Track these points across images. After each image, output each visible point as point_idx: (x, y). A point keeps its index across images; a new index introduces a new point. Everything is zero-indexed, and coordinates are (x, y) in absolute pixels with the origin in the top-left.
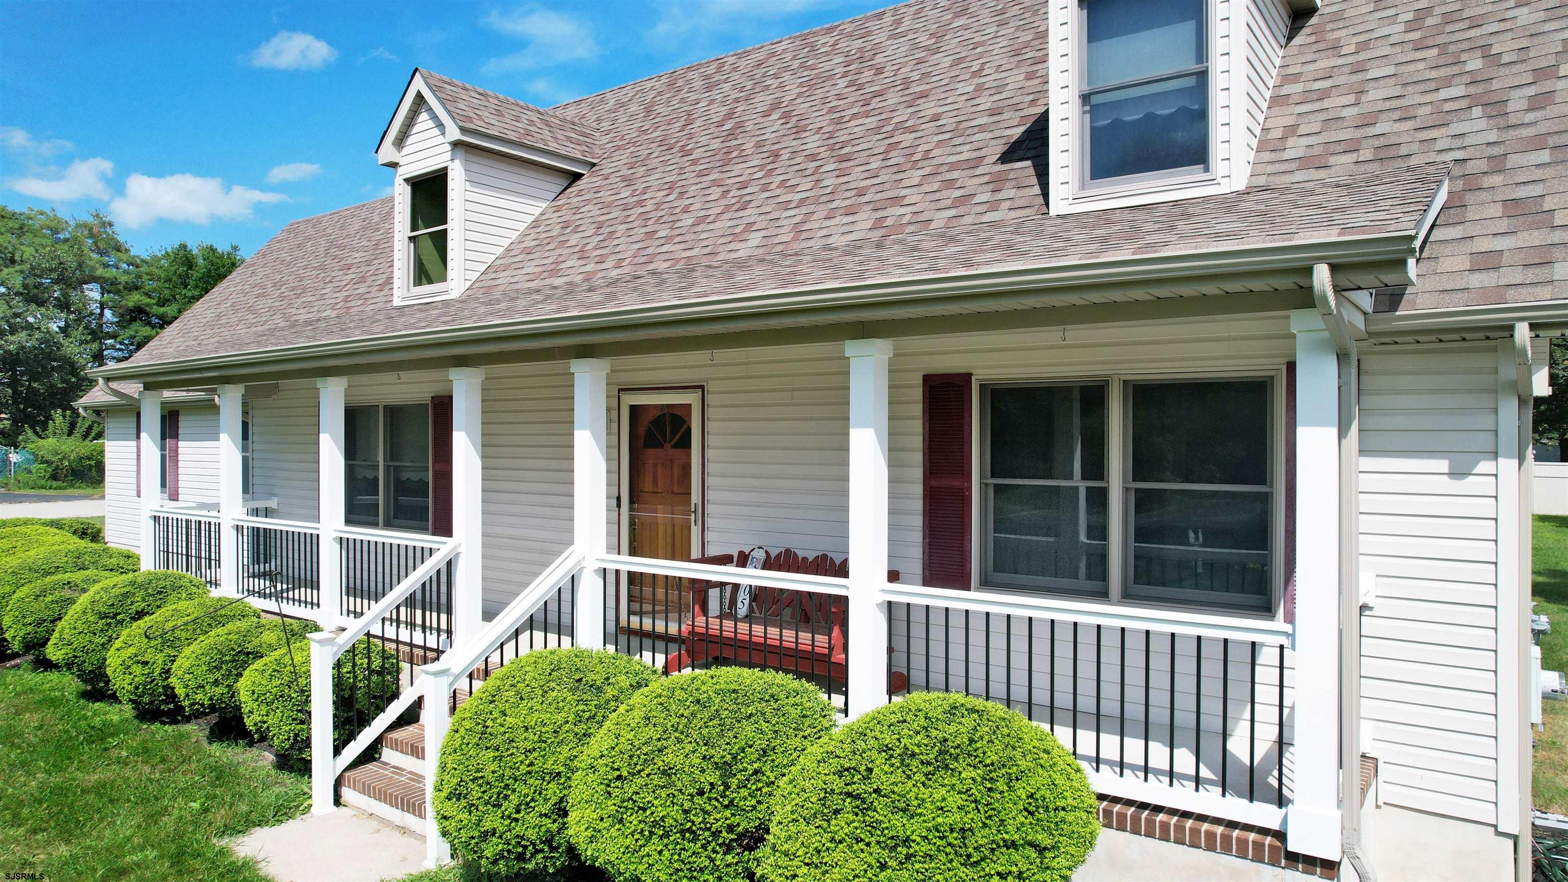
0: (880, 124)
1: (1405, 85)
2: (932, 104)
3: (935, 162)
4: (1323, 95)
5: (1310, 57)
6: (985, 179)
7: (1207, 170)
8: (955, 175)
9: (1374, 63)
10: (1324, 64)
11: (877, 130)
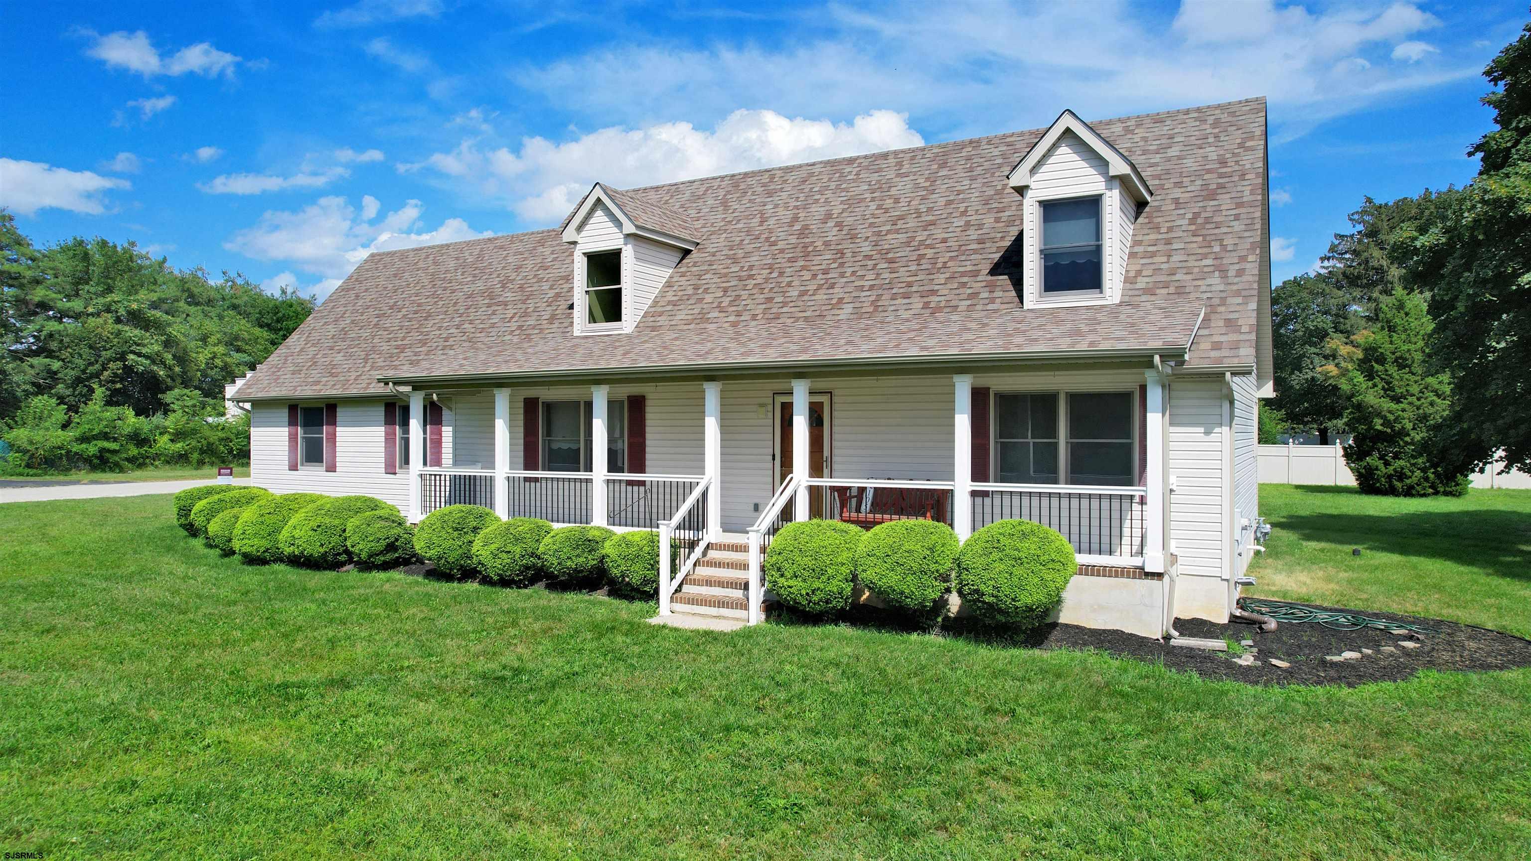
0: (909, 240)
1: (1188, 255)
2: (940, 231)
3: (951, 270)
4: (1153, 255)
5: (1146, 231)
6: (984, 284)
7: (1101, 292)
8: (965, 279)
9: (1175, 240)
10: (1153, 236)
11: (908, 244)
